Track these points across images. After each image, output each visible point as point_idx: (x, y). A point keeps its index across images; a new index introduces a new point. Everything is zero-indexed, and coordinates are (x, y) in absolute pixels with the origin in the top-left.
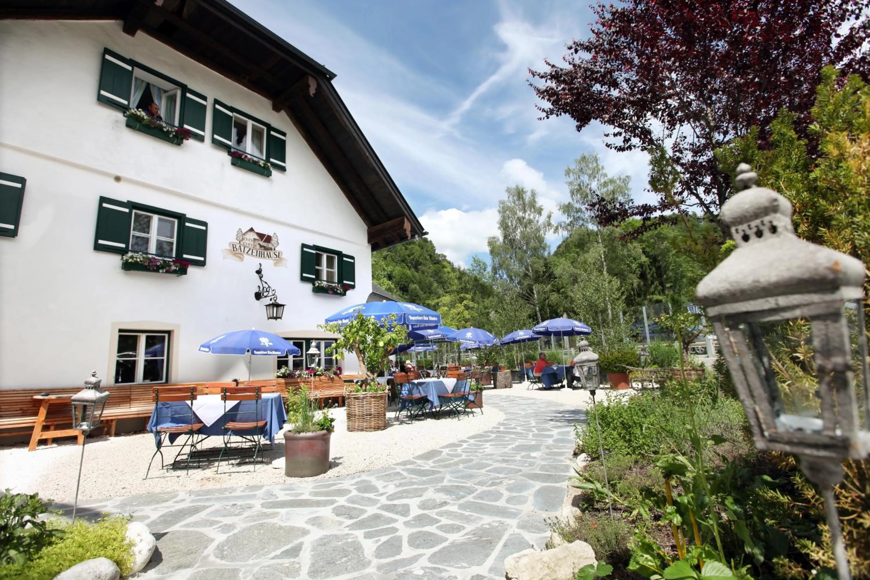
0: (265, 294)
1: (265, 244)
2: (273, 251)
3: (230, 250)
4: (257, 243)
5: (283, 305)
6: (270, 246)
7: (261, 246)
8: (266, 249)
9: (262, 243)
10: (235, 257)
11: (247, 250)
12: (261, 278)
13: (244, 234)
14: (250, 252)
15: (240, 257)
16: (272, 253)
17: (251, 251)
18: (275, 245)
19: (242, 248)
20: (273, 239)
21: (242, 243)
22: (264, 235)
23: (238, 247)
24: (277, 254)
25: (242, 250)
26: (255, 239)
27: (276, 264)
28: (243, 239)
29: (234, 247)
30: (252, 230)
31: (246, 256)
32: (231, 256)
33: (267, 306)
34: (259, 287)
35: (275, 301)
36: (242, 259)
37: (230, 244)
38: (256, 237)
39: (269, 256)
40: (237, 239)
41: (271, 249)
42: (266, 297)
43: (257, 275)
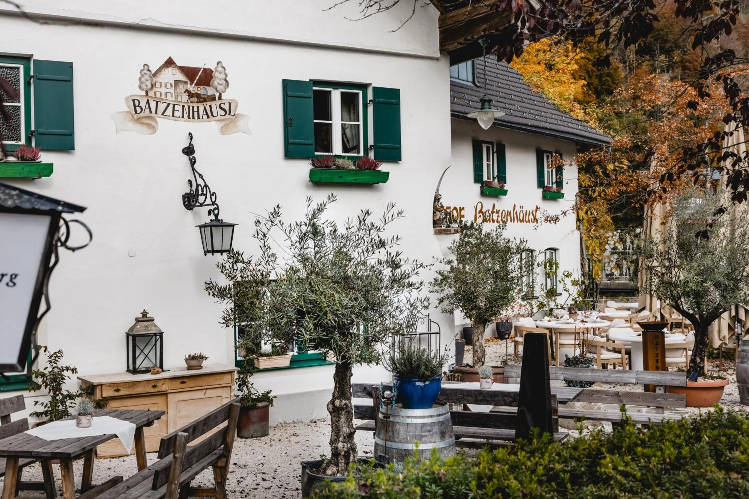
0: (201, 199)
1: (200, 90)
2: (218, 102)
3: (129, 112)
4: (182, 88)
5: (233, 226)
6: (210, 91)
7: (191, 95)
8: (201, 99)
9: (191, 88)
10: (138, 127)
11: (162, 107)
12: (193, 162)
13: (155, 75)
14: (169, 112)
15: (149, 125)
16: (215, 105)
17: (171, 107)
18: (220, 88)
19: (153, 105)
20: (217, 75)
21: (151, 94)
22: (196, 70)
23: (143, 104)
24: (226, 107)
25: (153, 110)
26: (177, 82)
27: (224, 131)
28: (153, 86)
29: (135, 104)
30: (170, 63)
31: (161, 121)
32: (131, 125)
33: (201, 227)
34: (190, 182)
35: (216, 216)
36: (153, 128)
37: (127, 99)
38: (181, 77)
39: (209, 115)
40: (140, 87)
41: (213, 99)
42: (202, 205)
43: (186, 157)
